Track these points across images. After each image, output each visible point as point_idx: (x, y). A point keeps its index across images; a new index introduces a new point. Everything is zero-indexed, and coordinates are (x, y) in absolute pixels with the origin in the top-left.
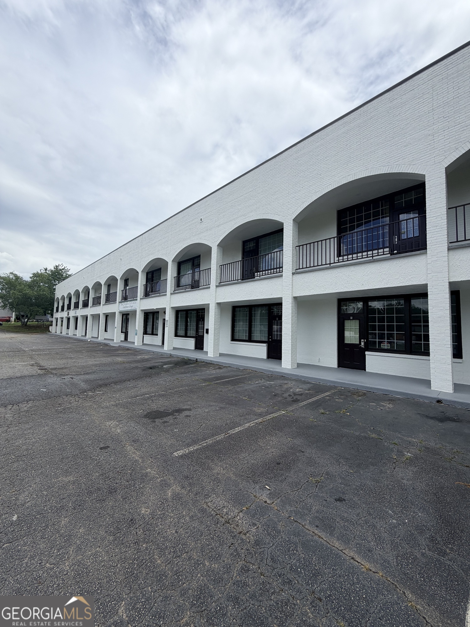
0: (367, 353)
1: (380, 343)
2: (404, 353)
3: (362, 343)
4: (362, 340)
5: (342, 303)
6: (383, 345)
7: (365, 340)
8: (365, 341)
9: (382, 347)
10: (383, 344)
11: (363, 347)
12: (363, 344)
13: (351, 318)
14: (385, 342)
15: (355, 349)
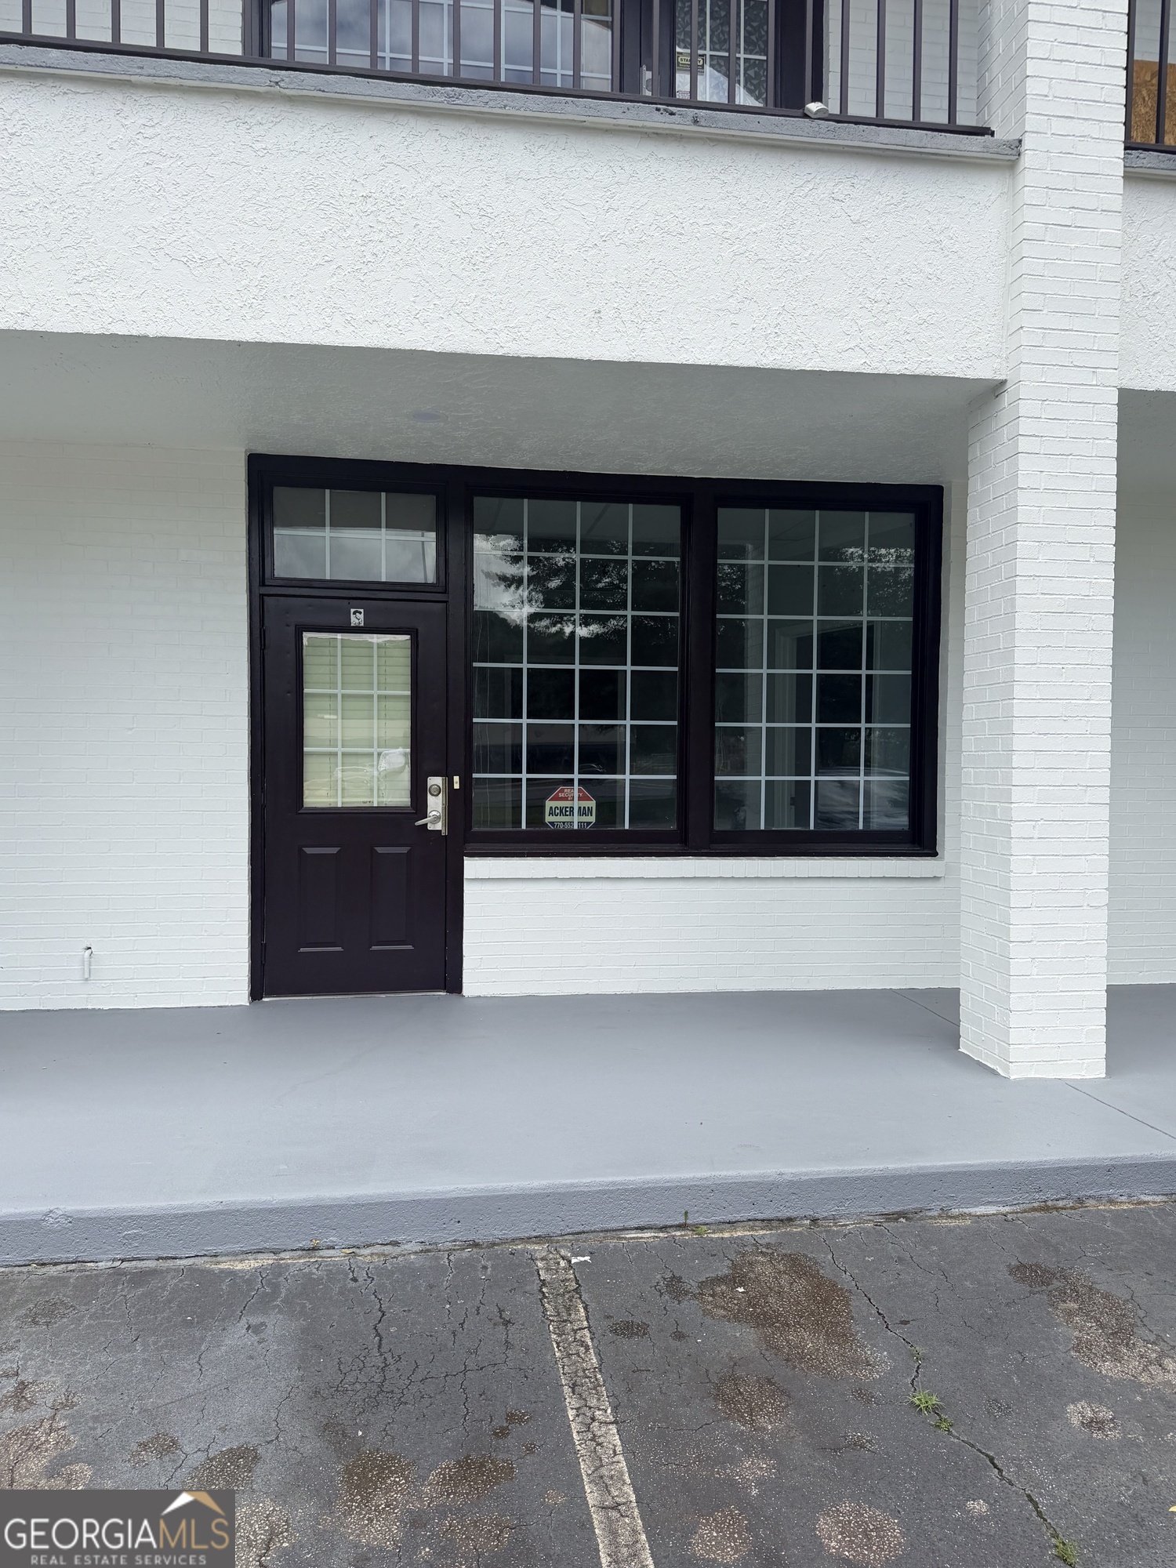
0: (472, 867)
1: (540, 792)
2: (667, 847)
3: (431, 799)
4: (435, 781)
5: (283, 496)
6: (554, 804)
7: (456, 779)
8: (457, 786)
9: (548, 819)
10: (556, 798)
11: (439, 826)
12: (436, 805)
13: (357, 619)
14: (567, 790)
15: (380, 850)
